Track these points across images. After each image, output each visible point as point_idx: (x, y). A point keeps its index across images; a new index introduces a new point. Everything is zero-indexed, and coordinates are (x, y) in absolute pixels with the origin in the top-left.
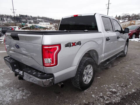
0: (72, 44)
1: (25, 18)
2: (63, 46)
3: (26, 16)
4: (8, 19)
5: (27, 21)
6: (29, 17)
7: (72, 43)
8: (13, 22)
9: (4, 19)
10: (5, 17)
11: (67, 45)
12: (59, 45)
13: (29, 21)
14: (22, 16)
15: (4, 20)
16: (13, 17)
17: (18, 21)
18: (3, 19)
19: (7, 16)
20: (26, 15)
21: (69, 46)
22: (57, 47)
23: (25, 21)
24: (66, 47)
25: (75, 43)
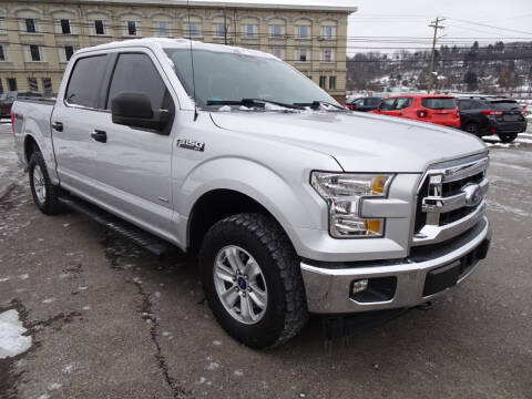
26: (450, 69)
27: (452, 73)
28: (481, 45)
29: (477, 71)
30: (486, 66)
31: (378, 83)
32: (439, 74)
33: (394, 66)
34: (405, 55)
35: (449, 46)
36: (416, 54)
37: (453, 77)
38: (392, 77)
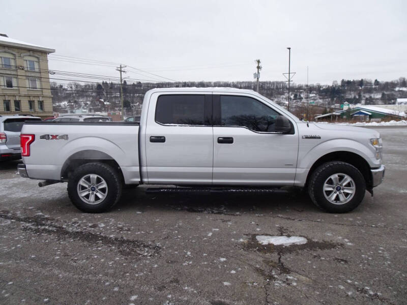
0: (51, 137)
1: (356, 90)
2: (37, 138)
3: (361, 83)
4: (311, 95)
5: (360, 96)
6: (370, 83)
7: (51, 135)
8: (321, 101)
9: (302, 96)
10: (305, 90)
11: (43, 137)
12: (33, 136)
13: (367, 96)
14: (349, 83)
15: (301, 98)
16: (324, 90)
17: (335, 99)
18: (300, 95)
19: (311, 88)
20: (360, 79)
21: (46, 138)
22: (30, 138)
23: (355, 98)
24: (41, 138)
25: (57, 136)
26: (111, 98)
27: (114, 100)
28: (128, 83)
29: (129, 100)
30: (134, 97)
31: (60, 106)
32: (105, 101)
33: (70, 94)
34: (77, 86)
35: (108, 82)
36: (86, 86)
37: (115, 103)
38: (69, 102)
